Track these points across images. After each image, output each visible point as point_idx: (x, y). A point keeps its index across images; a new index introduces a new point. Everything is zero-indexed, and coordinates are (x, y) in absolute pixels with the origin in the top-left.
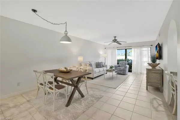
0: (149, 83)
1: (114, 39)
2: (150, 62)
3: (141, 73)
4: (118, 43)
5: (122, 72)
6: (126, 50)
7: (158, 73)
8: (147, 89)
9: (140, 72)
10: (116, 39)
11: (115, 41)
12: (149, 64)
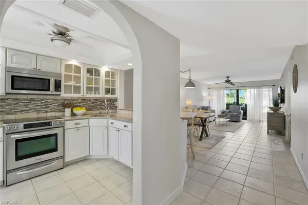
0: (270, 126)
1: (226, 79)
2: (272, 105)
3: (260, 121)
4: (232, 84)
5: (235, 119)
6: (238, 91)
7: (279, 117)
8: (268, 133)
9: (258, 119)
10: (229, 79)
11: (228, 81)
12: (270, 108)
